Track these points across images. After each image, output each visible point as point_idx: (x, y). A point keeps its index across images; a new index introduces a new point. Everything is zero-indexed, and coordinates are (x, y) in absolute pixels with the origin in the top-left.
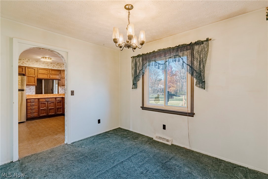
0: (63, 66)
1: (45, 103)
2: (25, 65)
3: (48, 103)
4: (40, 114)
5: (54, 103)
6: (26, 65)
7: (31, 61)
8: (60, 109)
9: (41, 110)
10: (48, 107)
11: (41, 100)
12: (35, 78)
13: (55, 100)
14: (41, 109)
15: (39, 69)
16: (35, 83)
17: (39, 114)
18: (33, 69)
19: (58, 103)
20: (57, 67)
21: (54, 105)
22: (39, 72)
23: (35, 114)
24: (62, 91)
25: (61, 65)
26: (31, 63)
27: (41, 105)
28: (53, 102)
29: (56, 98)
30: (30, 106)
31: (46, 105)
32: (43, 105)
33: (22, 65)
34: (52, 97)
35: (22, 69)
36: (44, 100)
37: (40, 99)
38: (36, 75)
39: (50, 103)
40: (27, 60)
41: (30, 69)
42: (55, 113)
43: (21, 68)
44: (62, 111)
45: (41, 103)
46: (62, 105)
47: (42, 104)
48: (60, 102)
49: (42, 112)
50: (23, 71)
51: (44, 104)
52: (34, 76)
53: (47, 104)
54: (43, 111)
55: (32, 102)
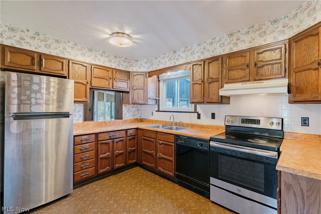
0: (135, 64)
1: (108, 144)
2: (67, 56)
3: (113, 142)
4: (99, 169)
5: (124, 141)
6: (71, 55)
7: (79, 47)
8: (132, 153)
9: (102, 158)
10: (113, 152)
11: (101, 137)
12: (86, 85)
13: (124, 136)
14: (101, 156)
15: (94, 67)
16: (86, 97)
17: (97, 170)
18: (84, 66)
19: (130, 140)
20: (125, 64)
21: (123, 145)
22: (93, 74)
23: (90, 172)
24: (128, 115)
25: (132, 63)
26: (80, 52)
27: (101, 147)
28: (122, 140)
29: (126, 130)
30: (80, 152)
31: (109, 147)
32: (105, 147)
33: (61, 56)
34: (120, 129)
35: (63, 63)
36: (107, 136)
37: (100, 135)
38: (89, 80)
39: (117, 142)
40: (71, 44)
41: (76, 66)
42: (126, 162)
43: (59, 61)
44: (136, 157)
45: (101, 144)
46: (136, 146)
47: (103, 145)
48: (134, 138)
49: (103, 164)
50: (63, 70)
51: (107, 146)
52: (84, 82)
53: (111, 144)
54: (104, 161)
55: (83, 142)
